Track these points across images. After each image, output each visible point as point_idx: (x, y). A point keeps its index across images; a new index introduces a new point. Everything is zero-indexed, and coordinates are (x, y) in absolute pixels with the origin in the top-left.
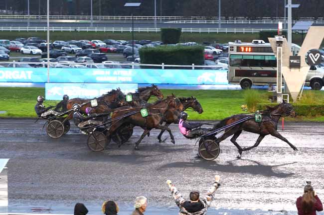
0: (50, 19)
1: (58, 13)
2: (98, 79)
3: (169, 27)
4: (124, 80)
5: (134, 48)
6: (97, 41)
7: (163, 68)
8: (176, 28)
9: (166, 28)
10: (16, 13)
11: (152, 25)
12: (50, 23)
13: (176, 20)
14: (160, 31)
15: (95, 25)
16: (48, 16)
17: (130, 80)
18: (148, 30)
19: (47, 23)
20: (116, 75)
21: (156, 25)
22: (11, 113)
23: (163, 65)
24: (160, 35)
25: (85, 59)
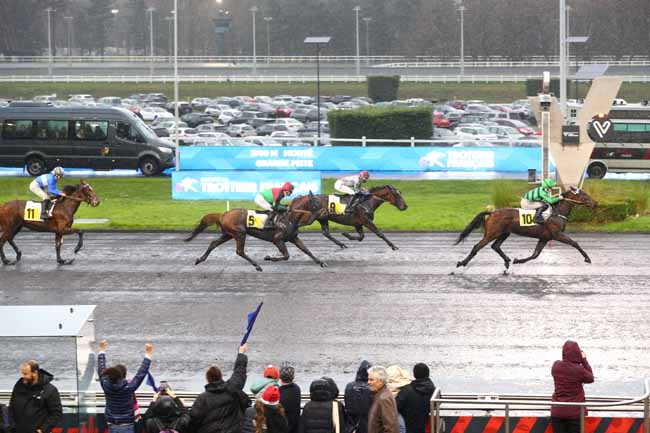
0: (178, 62)
1: (201, 51)
2: (259, 164)
3: (381, 74)
4: (300, 164)
5: (321, 109)
6: (263, 97)
7: (364, 144)
8: (391, 75)
9: (376, 75)
10: (132, 52)
11: (352, 71)
12: (179, 69)
13: (393, 61)
14: (365, 79)
15: (260, 71)
16: (176, 56)
17: (310, 164)
18: (346, 78)
19: (173, 69)
20: (287, 157)
21: (358, 70)
22: (115, 221)
23: (364, 140)
24: (365, 88)
25: (243, 128)
